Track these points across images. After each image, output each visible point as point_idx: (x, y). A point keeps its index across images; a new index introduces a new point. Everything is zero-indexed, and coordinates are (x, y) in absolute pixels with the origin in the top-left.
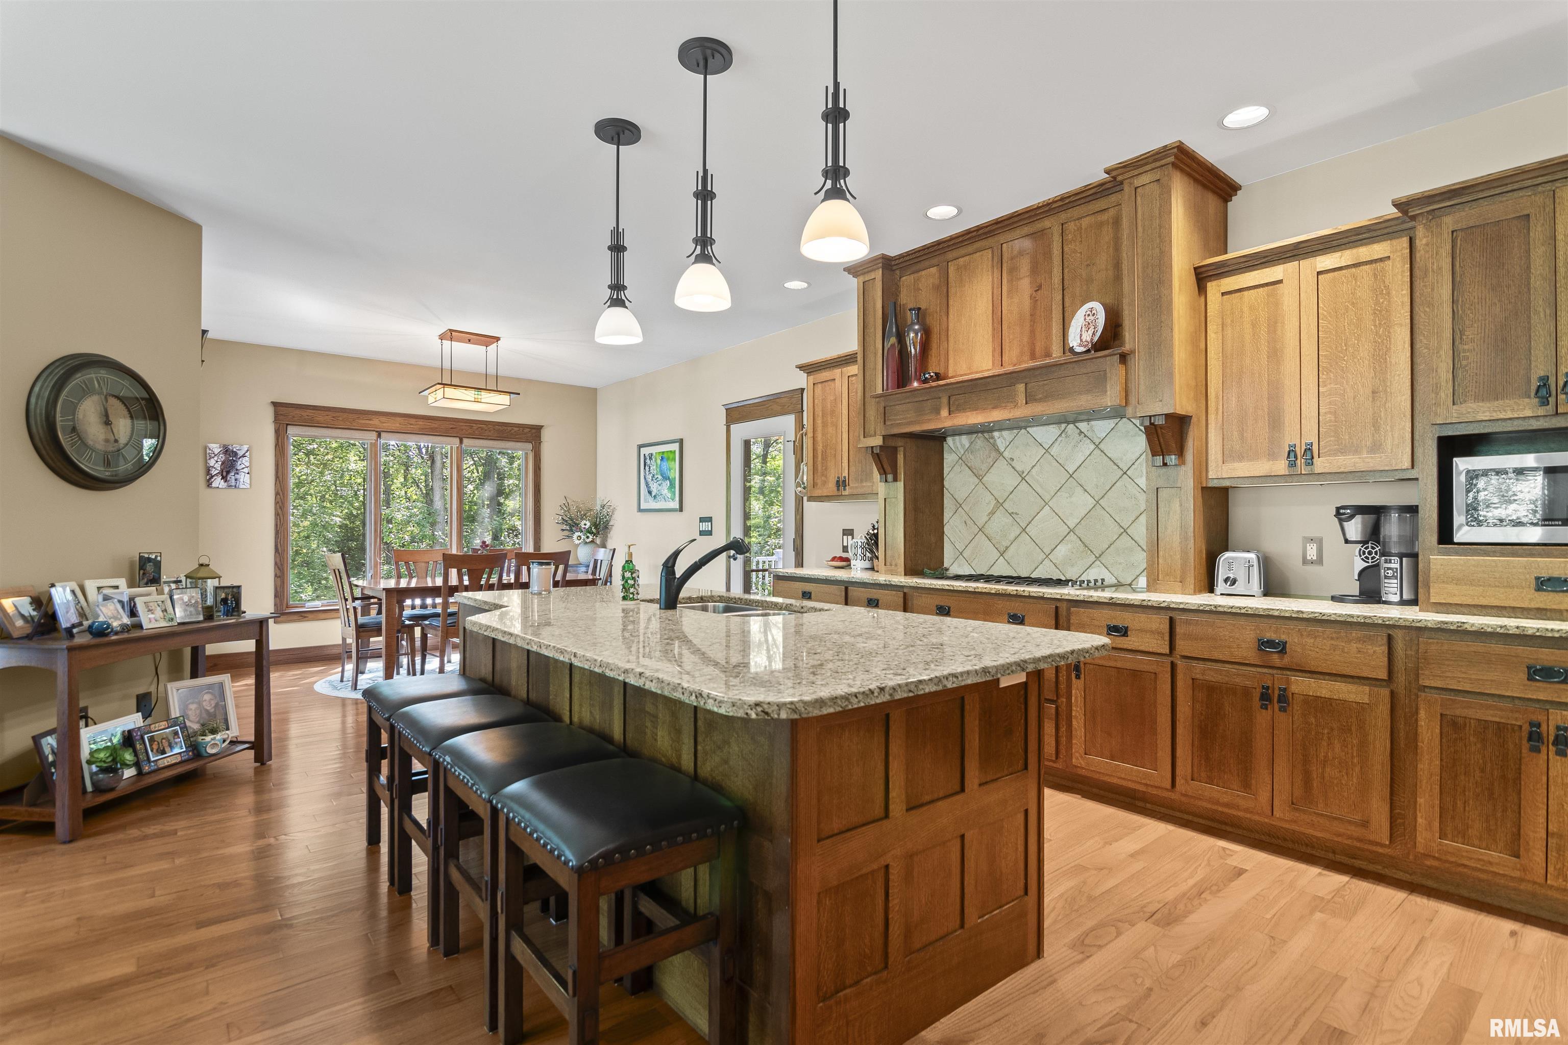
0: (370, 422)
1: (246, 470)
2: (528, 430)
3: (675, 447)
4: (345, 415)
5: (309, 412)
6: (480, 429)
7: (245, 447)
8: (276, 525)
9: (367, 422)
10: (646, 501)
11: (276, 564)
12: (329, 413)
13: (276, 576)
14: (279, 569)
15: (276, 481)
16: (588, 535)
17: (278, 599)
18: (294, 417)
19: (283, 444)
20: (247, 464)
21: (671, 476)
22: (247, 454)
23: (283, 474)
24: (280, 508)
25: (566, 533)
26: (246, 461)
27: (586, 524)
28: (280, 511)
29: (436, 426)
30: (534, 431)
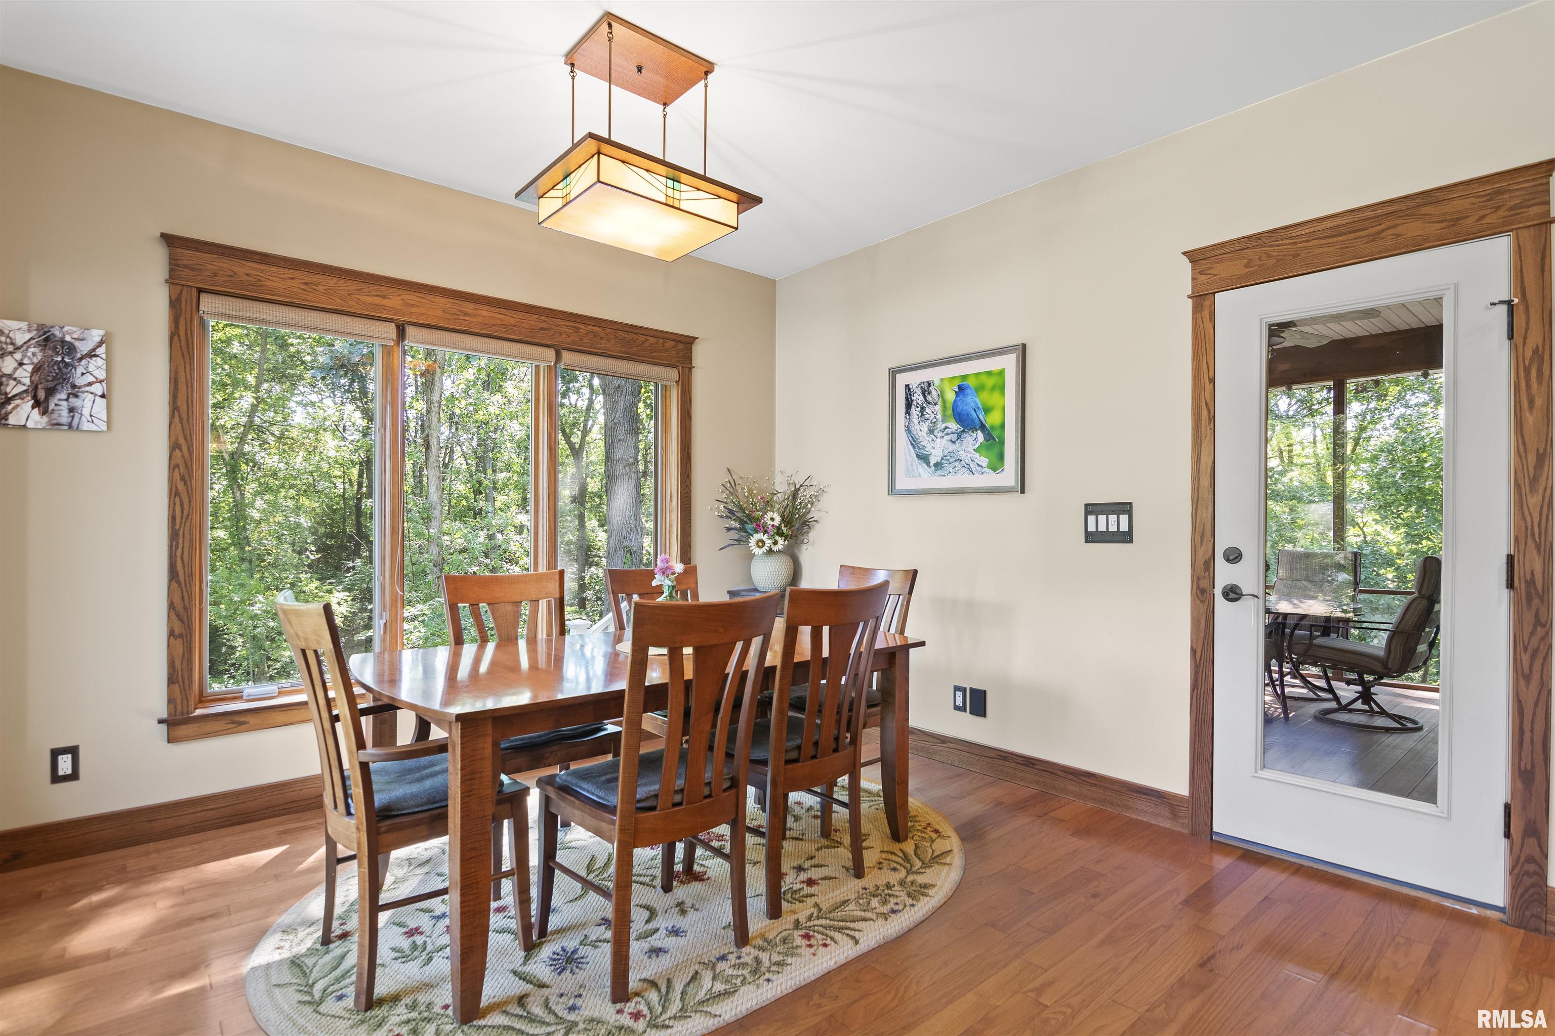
0: (385, 302)
1: (98, 389)
2: (672, 343)
3: (1009, 363)
4: (332, 282)
5: (251, 268)
6: (591, 335)
7: (96, 335)
8: (172, 519)
9: (378, 300)
10: (909, 473)
11: (171, 606)
12: (296, 274)
13: (171, 634)
14: (180, 619)
15: (172, 416)
16: (777, 538)
17: (176, 687)
18: (215, 275)
19: (189, 332)
20: (101, 374)
21: (992, 420)
22: (101, 351)
23: (189, 403)
24: (183, 479)
25: (734, 535)
26: (97, 367)
27: (773, 518)
28: (181, 486)
29: (513, 321)
30: (681, 346)
